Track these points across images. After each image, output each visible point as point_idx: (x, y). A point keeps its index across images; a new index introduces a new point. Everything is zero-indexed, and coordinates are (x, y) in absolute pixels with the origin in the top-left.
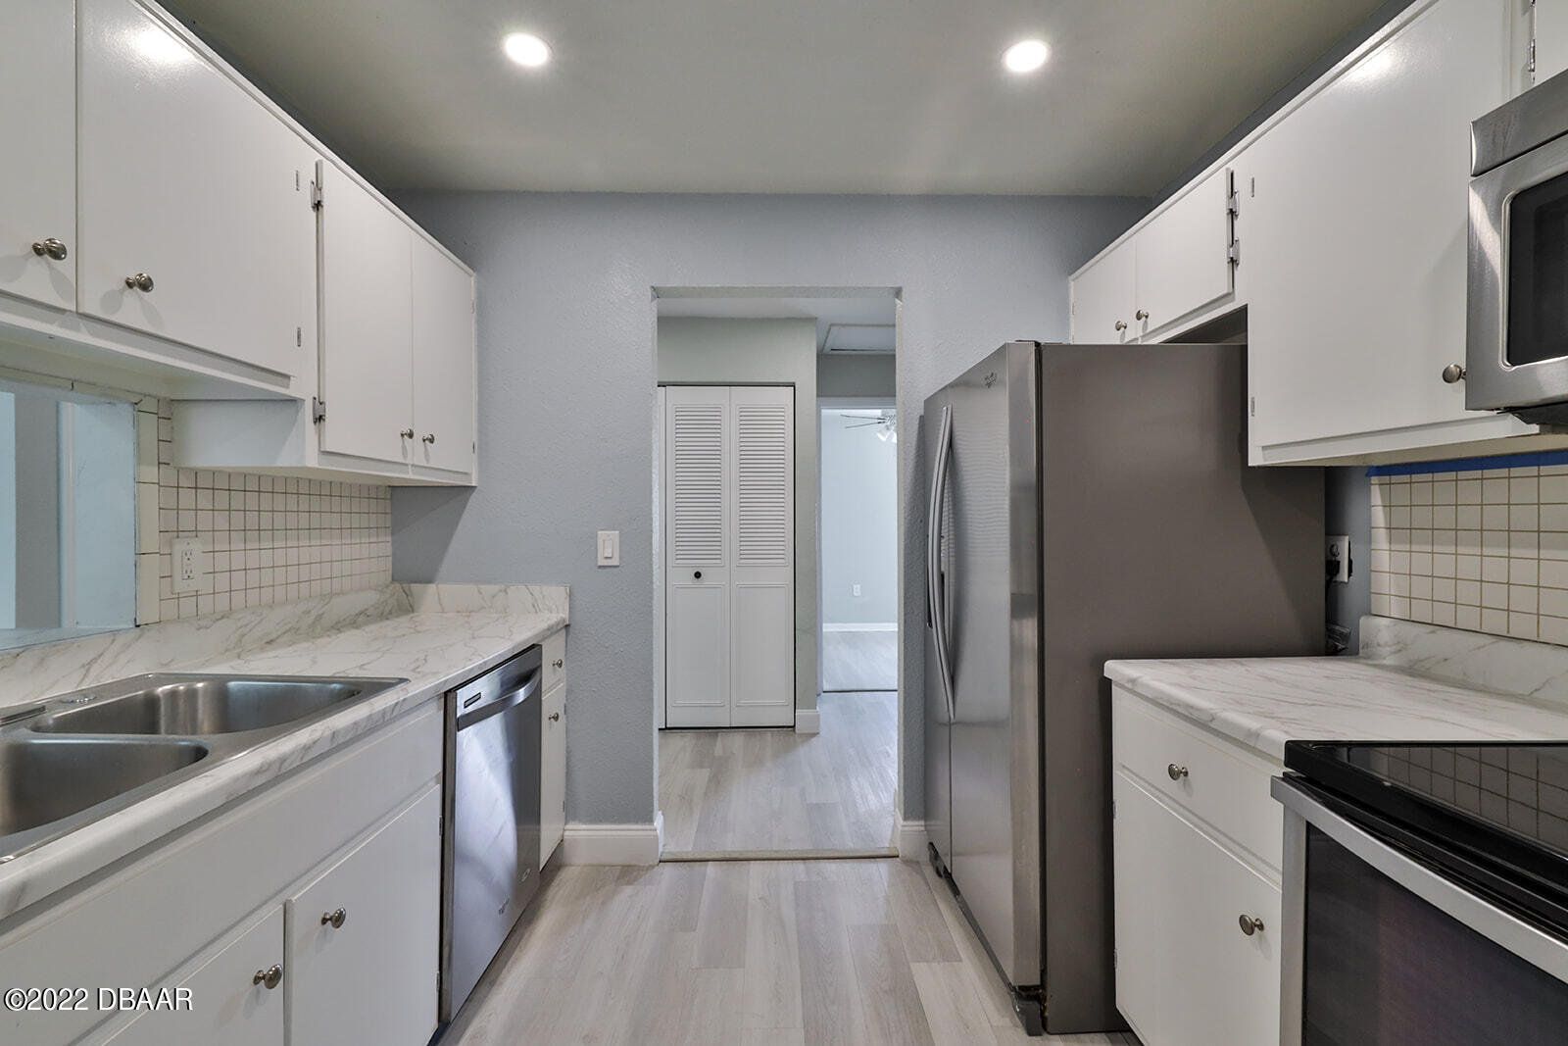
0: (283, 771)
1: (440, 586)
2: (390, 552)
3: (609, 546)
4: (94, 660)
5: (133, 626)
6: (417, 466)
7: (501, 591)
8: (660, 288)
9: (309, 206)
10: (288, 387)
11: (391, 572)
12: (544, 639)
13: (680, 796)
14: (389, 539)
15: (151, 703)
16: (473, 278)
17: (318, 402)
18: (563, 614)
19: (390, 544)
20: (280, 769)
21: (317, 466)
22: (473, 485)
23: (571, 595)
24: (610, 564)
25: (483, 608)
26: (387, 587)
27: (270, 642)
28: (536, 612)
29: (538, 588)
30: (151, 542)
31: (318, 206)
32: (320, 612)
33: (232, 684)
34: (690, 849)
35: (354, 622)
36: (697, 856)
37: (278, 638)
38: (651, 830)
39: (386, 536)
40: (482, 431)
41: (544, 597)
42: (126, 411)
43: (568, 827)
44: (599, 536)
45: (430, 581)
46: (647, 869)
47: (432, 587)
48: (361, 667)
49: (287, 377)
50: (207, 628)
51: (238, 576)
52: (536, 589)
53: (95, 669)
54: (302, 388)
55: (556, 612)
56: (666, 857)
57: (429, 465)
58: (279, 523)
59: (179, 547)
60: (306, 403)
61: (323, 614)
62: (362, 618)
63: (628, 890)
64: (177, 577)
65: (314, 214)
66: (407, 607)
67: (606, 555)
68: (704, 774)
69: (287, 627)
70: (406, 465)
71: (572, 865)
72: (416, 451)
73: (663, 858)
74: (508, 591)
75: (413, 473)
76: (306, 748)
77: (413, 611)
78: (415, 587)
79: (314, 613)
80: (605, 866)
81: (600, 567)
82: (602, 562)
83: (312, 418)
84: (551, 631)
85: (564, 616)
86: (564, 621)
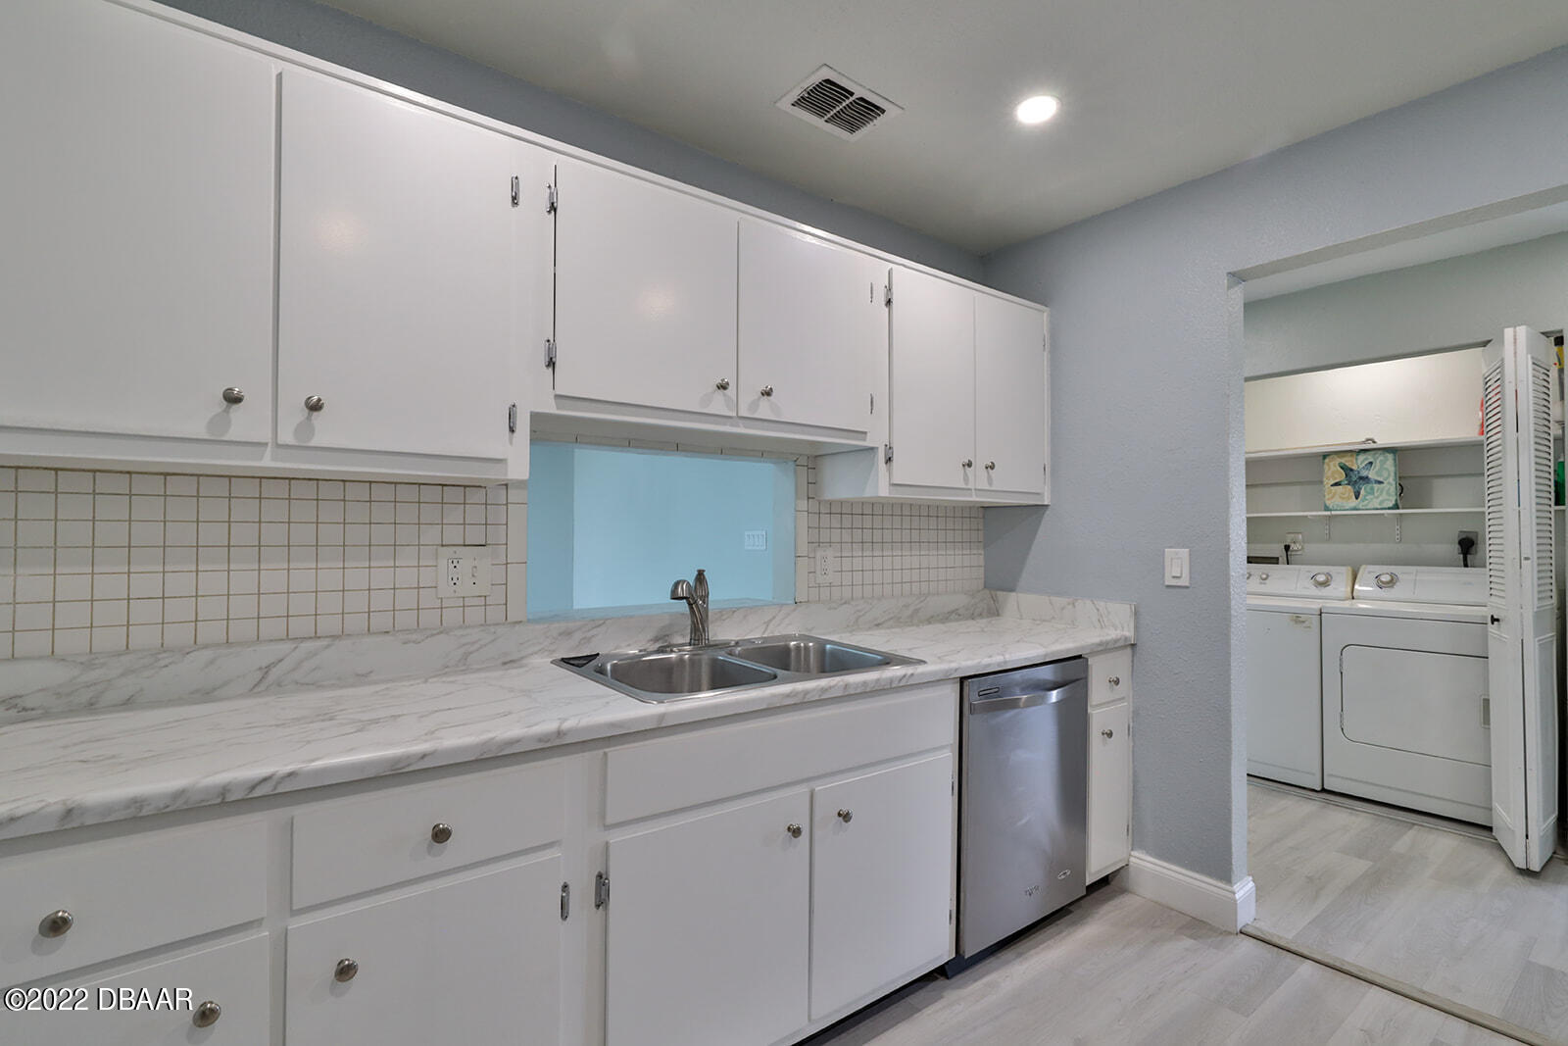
0: (806, 700)
1: (1020, 595)
2: (982, 563)
3: (1177, 565)
4: (771, 621)
5: (792, 602)
6: (981, 489)
7: (1069, 604)
8: (1239, 271)
9: (884, 303)
10: (865, 440)
11: (983, 580)
12: (1094, 653)
13: (1307, 877)
14: (982, 552)
15: (786, 650)
16: (1045, 314)
17: (889, 448)
18: (1128, 632)
19: (982, 557)
20: (804, 698)
21: (887, 495)
22: (1046, 503)
23: (1136, 613)
24: (1179, 584)
25: (1053, 618)
26: (979, 591)
27: (878, 625)
28: (1102, 627)
29: (1102, 604)
30: (803, 549)
31: (889, 302)
32: (918, 606)
33: (828, 646)
34: (1290, 936)
35: (946, 617)
36: (1293, 947)
37: (884, 622)
38: (1227, 891)
39: (978, 549)
40: (1055, 453)
41: (1109, 613)
42: (791, 465)
43: (1132, 853)
44: (1166, 553)
45: (1012, 590)
46: (1221, 934)
47: (1014, 594)
48: (910, 650)
49: (865, 433)
50: (835, 609)
51: (858, 577)
52: (1101, 604)
53: (771, 626)
54: (876, 439)
55: (1120, 627)
56: (1250, 930)
57: (993, 488)
58: (887, 538)
59: (819, 554)
60: (880, 450)
61: (920, 609)
62: (953, 616)
63: (1188, 942)
64: (818, 572)
65: (887, 310)
66: (994, 612)
67: (1174, 575)
68: (1360, 866)
69: (892, 615)
70: (969, 489)
71: (1134, 893)
72: (979, 479)
73: (1244, 930)
74: (1076, 604)
75: (977, 496)
76: (824, 690)
77: (998, 615)
78: (1000, 594)
79: (912, 608)
80: (1172, 909)
81: (1168, 586)
82: (1169, 581)
83: (884, 460)
84: (1106, 648)
85: (1127, 634)
86: (1126, 639)
